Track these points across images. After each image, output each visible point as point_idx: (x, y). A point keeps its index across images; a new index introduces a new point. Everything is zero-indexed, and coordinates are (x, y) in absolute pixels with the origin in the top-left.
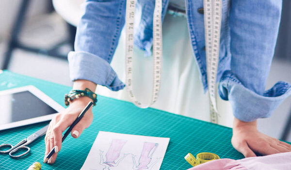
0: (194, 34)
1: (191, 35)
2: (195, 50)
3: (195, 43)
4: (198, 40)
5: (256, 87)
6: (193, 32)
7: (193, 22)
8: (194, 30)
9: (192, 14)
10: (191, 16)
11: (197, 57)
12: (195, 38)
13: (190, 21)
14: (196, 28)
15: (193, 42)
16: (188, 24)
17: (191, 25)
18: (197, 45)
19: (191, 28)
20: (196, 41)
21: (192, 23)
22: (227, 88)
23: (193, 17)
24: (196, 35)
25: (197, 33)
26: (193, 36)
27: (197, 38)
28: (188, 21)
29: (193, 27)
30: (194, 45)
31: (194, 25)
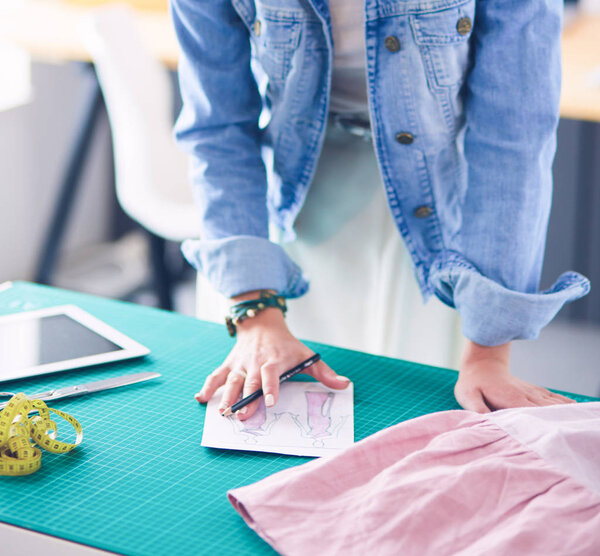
0: (391, 185)
1: (387, 187)
2: (397, 217)
3: (394, 203)
4: (401, 197)
5: (505, 277)
6: (389, 180)
7: (389, 161)
8: (390, 176)
9: (387, 146)
10: (384, 148)
11: (401, 230)
12: (395, 192)
13: (382, 160)
14: (395, 174)
15: (391, 200)
16: (379, 165)
17: (384, 168)
18: (399, 205)
19: (386, 173)
20: (397, 198)
21: (387, 164)
22: (450, 285)
23: (388, 152)
24: (396, 186)
25: (397, 181)
26: (391, 189)
27: (399, 191)
28: (378, 160)
29: (389, 170)
30: (393, 207)
31: (391, 167)
